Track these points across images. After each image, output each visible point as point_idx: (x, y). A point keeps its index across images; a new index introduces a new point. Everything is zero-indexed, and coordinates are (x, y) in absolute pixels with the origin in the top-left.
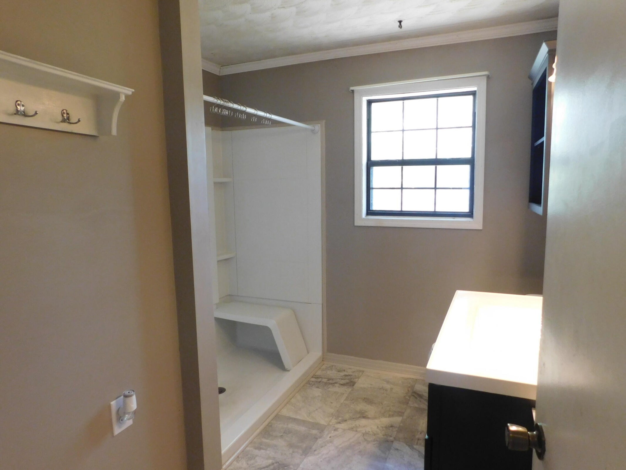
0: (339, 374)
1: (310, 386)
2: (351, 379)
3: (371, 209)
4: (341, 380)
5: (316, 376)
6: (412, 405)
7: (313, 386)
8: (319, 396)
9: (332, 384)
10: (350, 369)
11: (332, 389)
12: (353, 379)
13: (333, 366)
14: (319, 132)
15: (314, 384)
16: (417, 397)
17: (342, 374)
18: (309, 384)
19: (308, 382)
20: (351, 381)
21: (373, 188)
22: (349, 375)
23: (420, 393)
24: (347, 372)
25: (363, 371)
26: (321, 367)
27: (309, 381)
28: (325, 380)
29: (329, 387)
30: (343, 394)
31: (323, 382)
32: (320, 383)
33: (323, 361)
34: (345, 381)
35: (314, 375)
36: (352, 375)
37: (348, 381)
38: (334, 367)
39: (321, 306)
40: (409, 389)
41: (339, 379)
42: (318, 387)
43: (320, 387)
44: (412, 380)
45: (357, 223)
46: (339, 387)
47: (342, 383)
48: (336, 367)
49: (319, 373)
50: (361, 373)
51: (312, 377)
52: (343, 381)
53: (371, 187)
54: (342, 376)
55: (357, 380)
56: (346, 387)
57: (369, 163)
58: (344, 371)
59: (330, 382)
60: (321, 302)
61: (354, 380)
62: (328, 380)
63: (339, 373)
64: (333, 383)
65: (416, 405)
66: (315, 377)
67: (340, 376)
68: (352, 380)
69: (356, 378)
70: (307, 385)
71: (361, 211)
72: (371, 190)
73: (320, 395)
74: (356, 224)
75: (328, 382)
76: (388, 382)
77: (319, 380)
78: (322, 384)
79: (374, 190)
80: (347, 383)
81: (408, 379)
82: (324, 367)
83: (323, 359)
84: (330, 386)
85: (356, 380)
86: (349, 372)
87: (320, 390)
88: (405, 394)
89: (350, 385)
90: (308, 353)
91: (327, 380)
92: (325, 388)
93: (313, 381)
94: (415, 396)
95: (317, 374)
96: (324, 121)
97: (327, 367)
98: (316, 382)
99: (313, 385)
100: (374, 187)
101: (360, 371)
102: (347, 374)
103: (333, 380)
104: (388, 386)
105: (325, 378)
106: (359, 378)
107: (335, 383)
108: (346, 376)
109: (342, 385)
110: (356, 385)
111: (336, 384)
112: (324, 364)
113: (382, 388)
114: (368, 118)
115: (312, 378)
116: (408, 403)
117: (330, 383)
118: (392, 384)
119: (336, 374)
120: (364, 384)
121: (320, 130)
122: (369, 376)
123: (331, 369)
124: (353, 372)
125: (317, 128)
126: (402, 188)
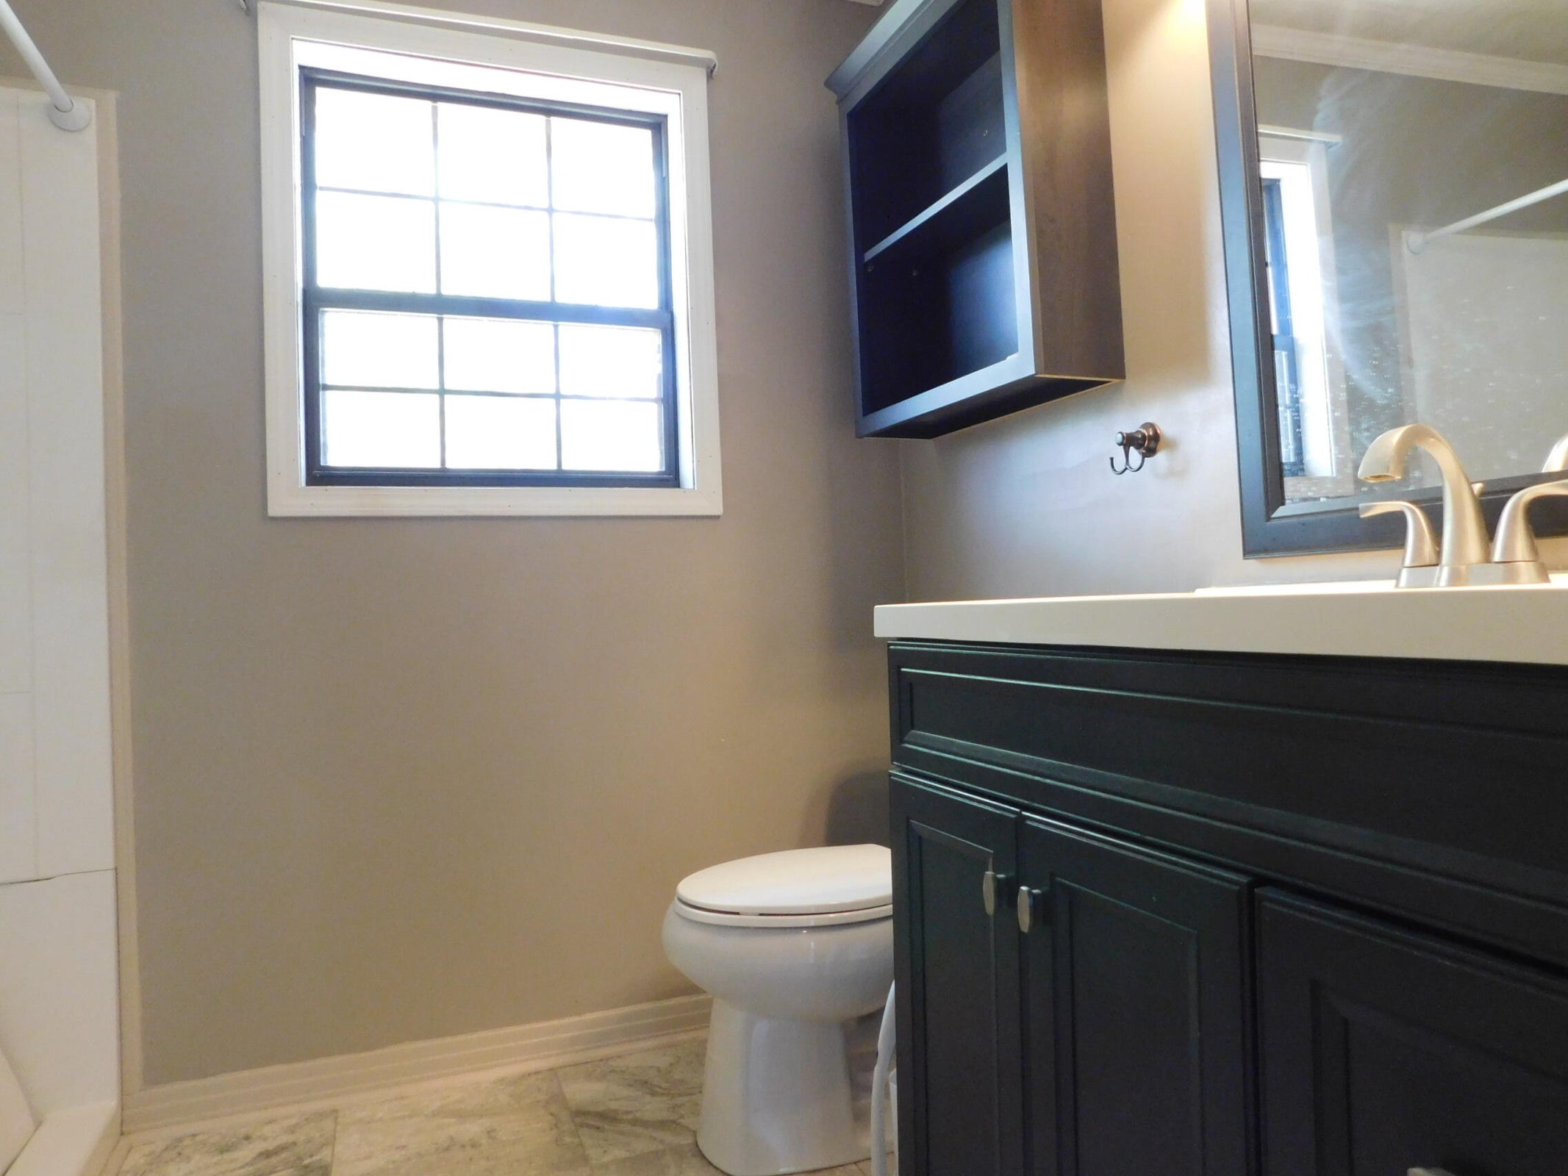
0: (232, 1161)
2: (300, 1159)
3: (322, 464)
6: (605, 1160)
10: (270, 1122)
12: (311, 1156)
13: (180, 1140)
14: (93, 130)
16: (599, 1124)
17: (246, 1153)
20: (306, 1167)
21: (326, 387)
22: (281, 1149)
23: (601, 1109)
24: (265, 1139)
25: (335, 1111)
33: (122, 1134)
36: (294, 1144)
38: (187, 1142)
39: (110, 876)
40: (554, 1109)
44: (540, 1076)
45: (277, 507)
48: (198, 1139)
50: (328, 1124)
53: (321, 382)
54: (254, 1164)
55: (328, 1151)
57: (312, 293)
58: (247, 1138)
61: (315, 1158)
63: (226, 1156)
65: (619, 1153)
67: (242, 1167)
68: (307, 1162)
69: (323, 1146)
71: (288, 465)
72: (321, 393)
74: (274, 510)
76: (461, 1115)
79: (328, 393)
85: (325, 1155)
86: (274, 1136)
88: (551, 1129)
90: (38, 1124)
94: (591, 1122)
96: (113, 95)
97: (152, 1153)
100: (329, 382)
101: (321, 1116)
102: (270, 1145)
104: (473, 1129)
106: (331, 1142)
108: (267, 1154)
112: (132, 1148)
113: (451, 1145)
116: (585, 1159)
118: (481, 1116)
119: (216, 1163)
120: (368, 1157)
121: (94, 121)
122: (369, 1123)
123: (180, 1154)
124: (292, 1130)
125: (84, 107)
126: (442, 392)
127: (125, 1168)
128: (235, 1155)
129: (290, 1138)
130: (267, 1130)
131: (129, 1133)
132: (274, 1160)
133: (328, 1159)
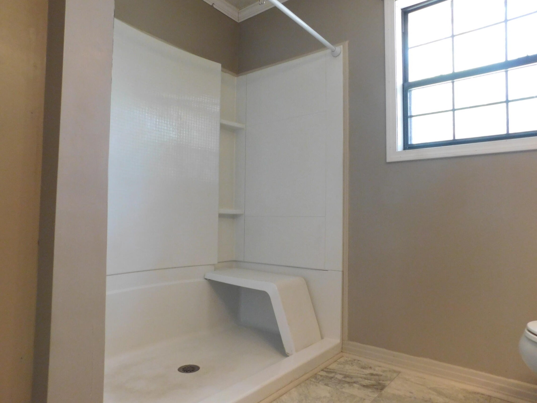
0: (362, 372)
1: (315, 381)
2: (380, 380)
3: (409, 143)
4: (364, 380)
5: (328, 369)
7: (320, 383)
8: (325, 397)
9: (349, 383)
10: (380, 367)
11: (348, 390)
12: (383, 381)
13: (354, 360)
14: (341, 55)
15: (323, 380)
17: (368, 371)
18: (316, 378)
19: (315, 376)
20: (379, 383)
21: (411, 116)
22: (377, 375)
24: (375, 370)
25: (399, 372)
26: (338, 360)
27: (316, 374)
28: (339, 377)
29: (344, 387)
30: (364, 399)
31: (336, 378)
32: (332, 379)
33: (342, 352)
34: (369, 381)
35: (326, 368)
36: (381, 375)
37: (373, 382)
38: (356, 361)
39: (341, 273)
41: (361, 378)
42: (326, 385)
43: (329, 385)
45: (390, 158)
46: (358, 389)
47: (365, 384)
48: (359, 362)
49: (334, 366)
50: (395, 375)
51: (322, 370)
52: (366, 381)
53: (409, 115)
54: (366, 375)
55: (389, 382)
56: (370, 390)
57: (406, 84)
58: (371, 368)
59: (348, 380)
60: (341, 269)
62: (345, 377)
63: (362, 370)
64: (352, 383)
66: (326, 370)
67: (363, 374)
68: (380, 382)
69: (387, 380)
70: (312, 380)
71: (395, 143)
72: (409, 119)
73: (328, 395)
74: (389, 160)
75: (344, 379)
76: (440, 393)
77: (332, 375)
78: (335, 381)
80: (371, 385)
81: (475, 393)
82: (342, 360)
83: (343, 349)
84: (346, 385)
85: (387, 383)
86: (378, 371)
87: (329, 388)
89: (377, 389)
90: (322, 338)
91: (343, 377)
92: (338, 387)
93: (321, 376)
95: (331, 367)
96: (347, 42)
97: (346, 360)
98: (327, 377)
99: (320, 381)
100: (413, 114)
101: (395, 371)
102: (375, 372)
103: (352, 378)
104: (441, 400)
105: (340, 374)
106: (391, 380)
107: (355, 382)
108: (372, 374)
109: (364, 386)
110: (386, 390)
111: (355, 385)
112: (343, 356)
114: (403, 31)
115: (323, 372)
117: (346, 381)
118: (447, 397)
119: (358, 370)
120: (398, 390)
121: (342, 52)
122: (407, 380)
123: (352, 363)
124: (384, 371)
125: (339, 49)
126: (454, 110)
127: (338, 361)
128: (364, 370)
129: (381, 373)
130: (377, 368)
131: (343, 352)
132: (372, 377)
133: (387, 384)
